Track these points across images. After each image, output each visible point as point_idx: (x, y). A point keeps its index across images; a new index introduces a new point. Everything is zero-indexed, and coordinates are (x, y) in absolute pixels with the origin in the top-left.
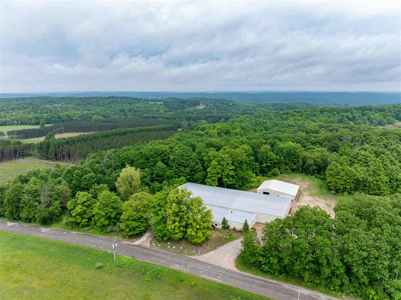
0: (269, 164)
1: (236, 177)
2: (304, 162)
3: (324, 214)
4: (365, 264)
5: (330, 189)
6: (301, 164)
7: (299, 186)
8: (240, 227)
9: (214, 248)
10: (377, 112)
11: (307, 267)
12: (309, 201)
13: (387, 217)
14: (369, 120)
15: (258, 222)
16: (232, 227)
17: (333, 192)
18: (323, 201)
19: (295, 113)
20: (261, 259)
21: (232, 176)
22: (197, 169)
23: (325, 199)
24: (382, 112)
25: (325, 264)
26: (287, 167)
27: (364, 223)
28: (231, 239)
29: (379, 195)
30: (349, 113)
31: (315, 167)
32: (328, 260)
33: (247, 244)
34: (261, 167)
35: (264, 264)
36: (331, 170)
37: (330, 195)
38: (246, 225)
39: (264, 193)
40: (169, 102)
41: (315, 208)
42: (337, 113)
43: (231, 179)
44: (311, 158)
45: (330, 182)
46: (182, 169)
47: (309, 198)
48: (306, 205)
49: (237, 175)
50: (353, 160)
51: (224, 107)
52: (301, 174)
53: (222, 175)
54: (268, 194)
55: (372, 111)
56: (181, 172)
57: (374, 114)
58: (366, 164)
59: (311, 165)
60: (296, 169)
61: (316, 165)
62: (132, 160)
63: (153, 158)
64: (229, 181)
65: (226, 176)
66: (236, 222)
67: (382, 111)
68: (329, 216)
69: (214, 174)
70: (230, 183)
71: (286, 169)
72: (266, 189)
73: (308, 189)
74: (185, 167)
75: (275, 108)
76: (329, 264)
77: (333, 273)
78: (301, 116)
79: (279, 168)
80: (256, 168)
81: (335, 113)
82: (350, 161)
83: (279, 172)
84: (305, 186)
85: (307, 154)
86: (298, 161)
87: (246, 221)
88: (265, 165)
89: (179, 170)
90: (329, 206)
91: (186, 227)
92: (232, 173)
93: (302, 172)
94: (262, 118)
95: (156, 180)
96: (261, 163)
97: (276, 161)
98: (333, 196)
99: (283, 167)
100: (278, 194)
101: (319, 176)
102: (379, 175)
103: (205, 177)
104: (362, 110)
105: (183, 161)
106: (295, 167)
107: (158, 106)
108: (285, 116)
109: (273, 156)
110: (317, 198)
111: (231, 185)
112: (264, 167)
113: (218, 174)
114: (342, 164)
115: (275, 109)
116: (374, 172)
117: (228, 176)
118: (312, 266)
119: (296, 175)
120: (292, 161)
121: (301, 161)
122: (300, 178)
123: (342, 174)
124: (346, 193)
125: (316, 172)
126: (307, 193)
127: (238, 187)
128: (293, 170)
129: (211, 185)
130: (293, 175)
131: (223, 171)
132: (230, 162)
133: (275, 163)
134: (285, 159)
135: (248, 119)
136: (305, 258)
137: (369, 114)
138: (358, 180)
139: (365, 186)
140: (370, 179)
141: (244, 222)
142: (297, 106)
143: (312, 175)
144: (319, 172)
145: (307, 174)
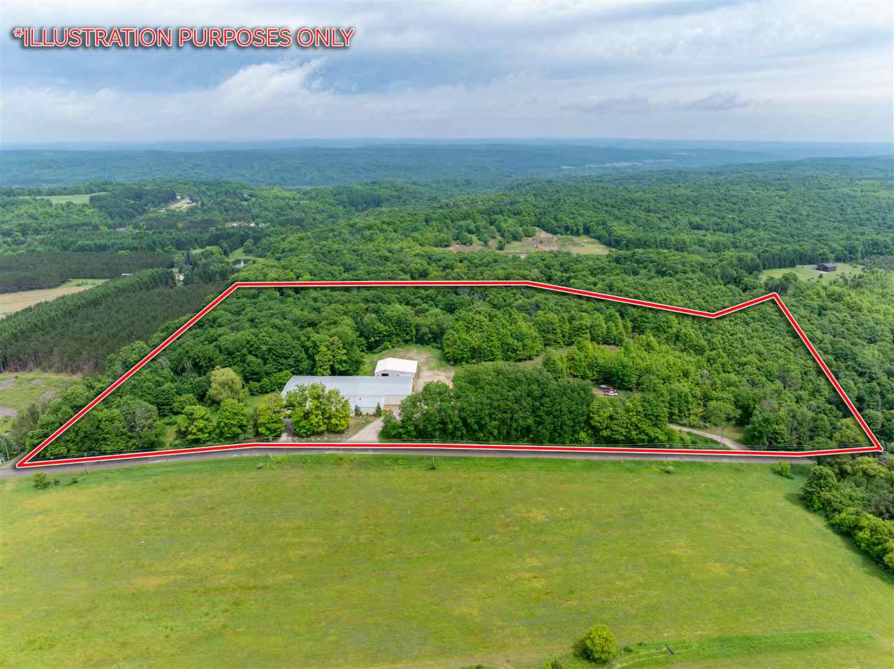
0: (378, 338)
1: (350, 361)
2: (417, 331)
3: (444, 385)
4: (475, 415)
5: (448, 361)
6: (414, 333)
7: (417, 362)
8: (372, 411)
9: (356, 433)
10: (510, 215)
11: (437, 427)
12: (430, 376)
13: (487, 381)
14: (499, 231)
15: (387, 404)
16: (364, 413)
17: (452, 363)
18: (443, 374)
19: (385, 226)
20: (400, 430)
21: (345, 362)
22: (301, 359)
23: (445, 371)
24: (518, 216)
25: (449, 423)
26: (399, 339)
27: (473, 388)
28: (368, 423)
29: (493, 360)
30: (470, 221)
31: (430, 336)
32: (451, 419)
33: (386, 422)
34: (368, 343)
35: (404, 434)
36: (448, 339)
37: (449, 367)
38: (379, 408)
39: (383, 375)
40: (104, 199)
41: (438, 382)
42: (452, 222)
43: (344, 364)
44: (425, 325)
45: (449, 353)
46: (283, 361)
47: (429, 373)
48: (430, 381)
49: (350, 359)
50: (469, 325)
51: (235, 204)
52: (416, 345)
53: (334, 362)
54: (387, 375)
55: (503, 215)
56: (282, 364)
57: (506, 221)
58: (481, 330)
59: (426, 334)
60: (409, 340)
61: (431, 333)
62: (209, 358)
63: (238, 351)
64: (343, 367)
65: (337, 362)
66: (368, 407)
67: (518, 214)
68: (448, 387)
69: (326, 362)
70: (343, 369)
71: (398, 341)
72: (385, 371)
73: (427, 363)
74: (286, 358)
75: (338, 200)
76: (451, 422)
77: (455, 427)
78: (395, 231)
79: (390, 341)
80: (362, 345)
81: (448, 221)
82: (466, 326)
83: (390, 347)
84: (423, 360)
85: (419, 320)
86: (411, 330)
87: (378, 404)
88: (373, 339)
89: (279, 363)
90: (448, 378)
91: (329, 418)
92: (345, 358)
93: (416, 343)
94: (330, 240)
95: (251, 379)
96: (367, 338)
97: (386, 334)
98: (452, 367)
99: (395, 339)
100: (398, 374)
101: (435, 345)
102: (492, 341)
103: (313, 367)
104: (489, 215)
105: (284, 351)
106: (408, 338)
107: (79, 210)
108: (367, 233)
109: (382, 327)
110: (437, 372)
111: (343, 371)
112: (371, 342)
113: (329, 361)
114: (458, 331)
115: (339, 202)
116: (487, 338)
117: (341, 362)
118: (440, 426)
119: (411, 347)
120: (404, 330)
121: (414, 330)
122: (415, 351)
123: (458, 343)
124: (464, 363)
125: (432, 340)
126: (426, 368)
127: (352, 372)
128: (406, 342)
129: (323, 375)
130: (407, 347)
131: (334, 357)
132: (341, 345)
133: (385, 336)
134: (396, 329)
135: (305, 243)
136: (435, 421)
137: (500, 222)
138: (473, 348)
139: (481, 353)
140: (484, 346)
141: (376, 406)
142: (381, 193)
143: (428, 345)
144: (435, 341)
145: (422, 344)
